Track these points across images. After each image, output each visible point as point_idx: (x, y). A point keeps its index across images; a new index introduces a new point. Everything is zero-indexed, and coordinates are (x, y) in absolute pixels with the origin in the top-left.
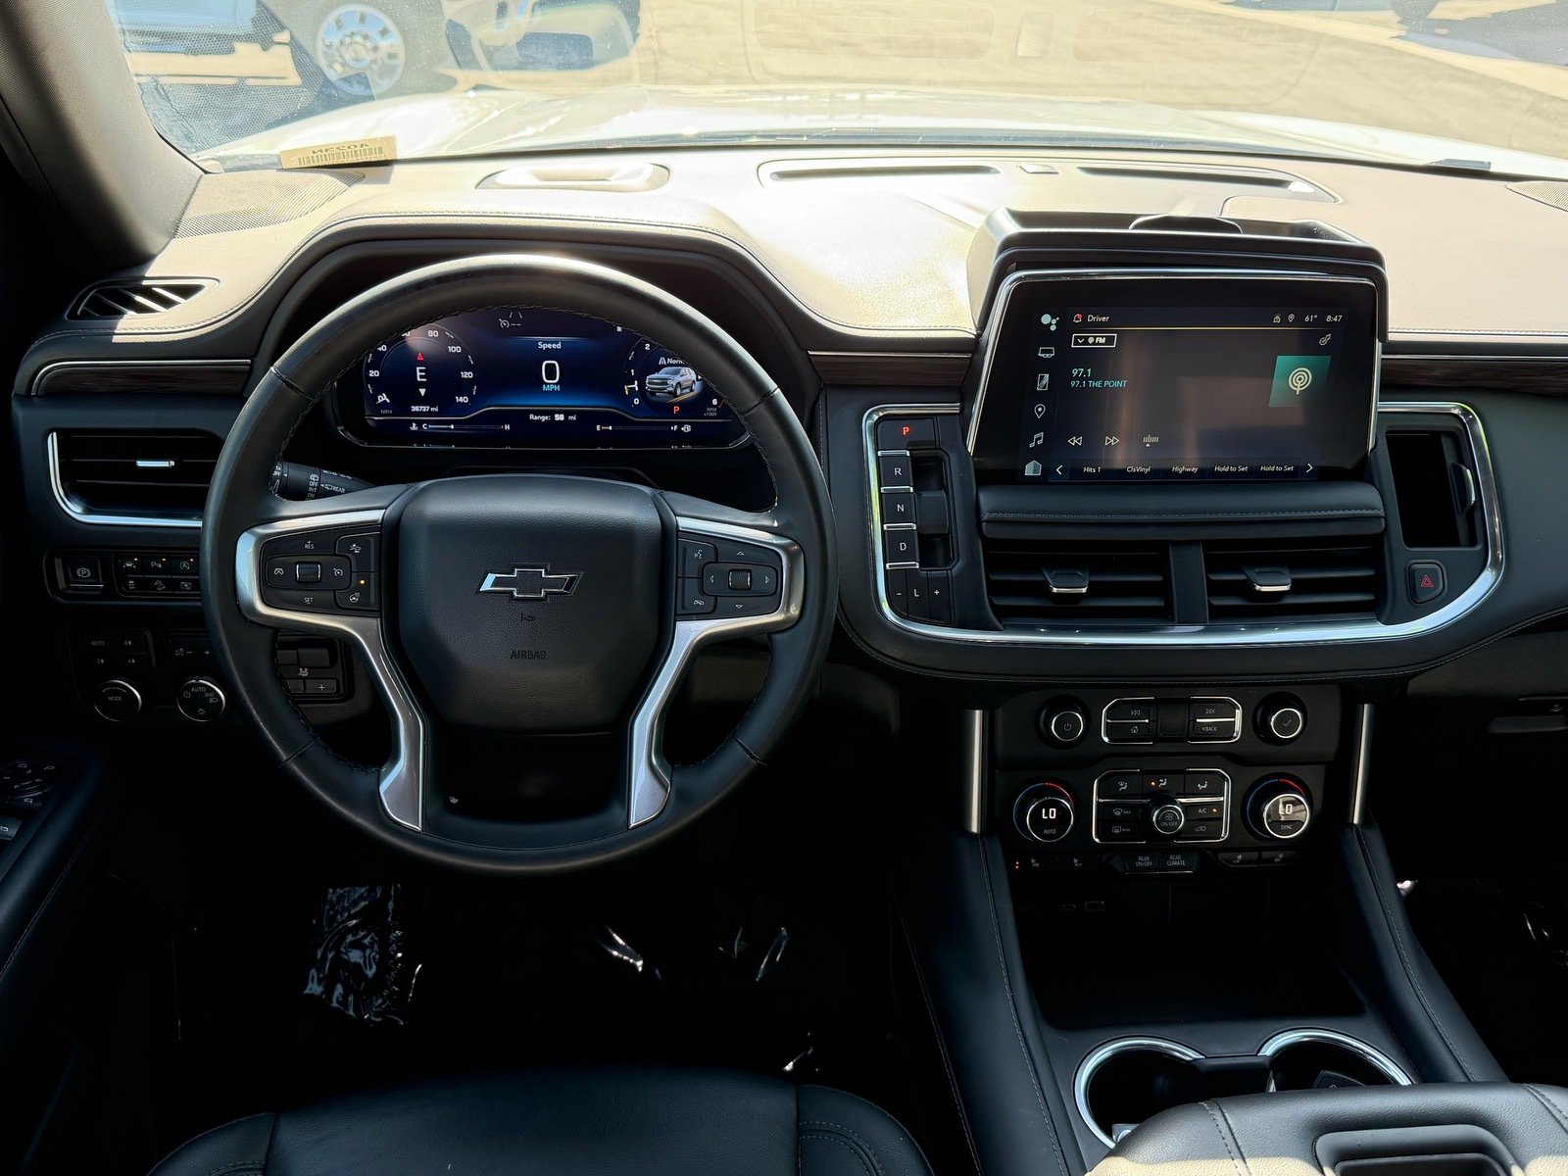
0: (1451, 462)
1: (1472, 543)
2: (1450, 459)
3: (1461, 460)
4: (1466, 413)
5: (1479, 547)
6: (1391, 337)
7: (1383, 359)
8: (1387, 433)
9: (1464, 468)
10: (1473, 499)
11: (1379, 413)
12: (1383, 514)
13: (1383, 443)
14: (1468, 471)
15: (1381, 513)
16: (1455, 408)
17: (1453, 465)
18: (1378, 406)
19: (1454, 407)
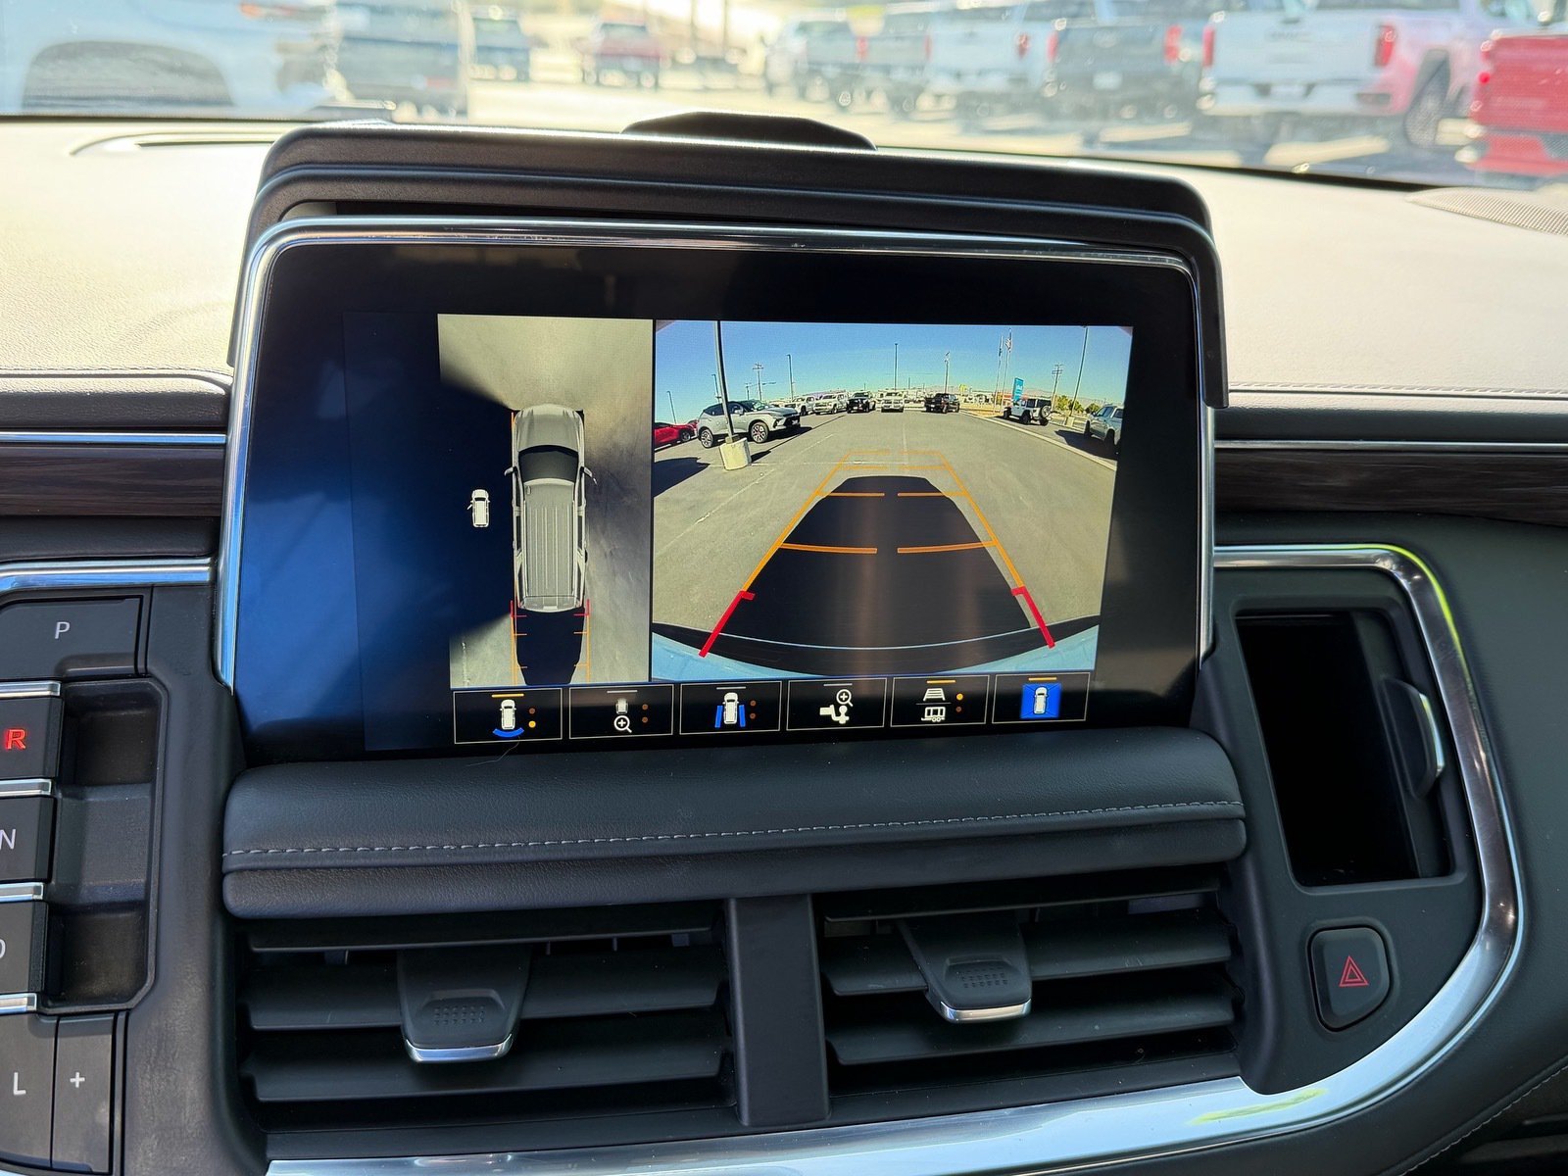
0: (1383, 676)
1: (1445, 868)
2: (1379, 674)
3: (1404, 675)
4: (1409, 568)
5: (1459, 877)
6: (1235, 401)
7: (1218, 450)
8: (1237, 615)
9: (1413, 690)
10: (1440, 763)
11: (1218, 570)
12: (1241, 812)
13: (1232, 641)
14: (1423, 697)
15: (1236, 807)
16: (1384, 557)
17: (1387, 682)
18: (1213, 555)
19: (1379, 555)
